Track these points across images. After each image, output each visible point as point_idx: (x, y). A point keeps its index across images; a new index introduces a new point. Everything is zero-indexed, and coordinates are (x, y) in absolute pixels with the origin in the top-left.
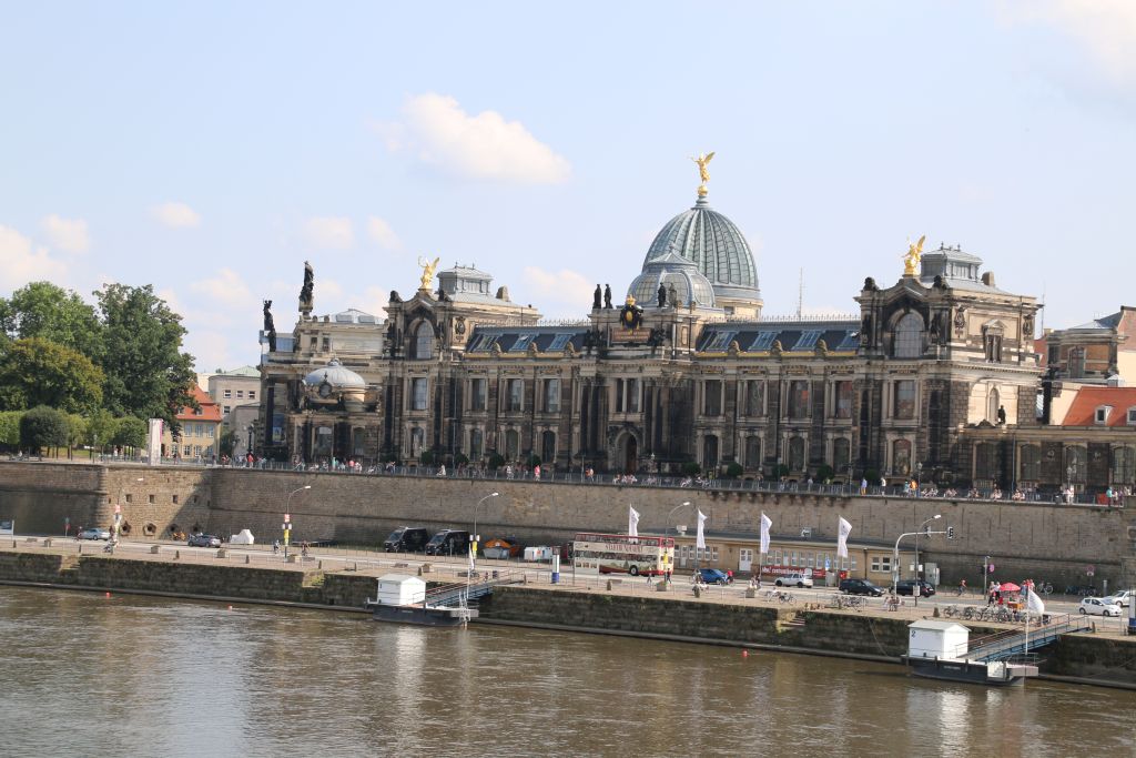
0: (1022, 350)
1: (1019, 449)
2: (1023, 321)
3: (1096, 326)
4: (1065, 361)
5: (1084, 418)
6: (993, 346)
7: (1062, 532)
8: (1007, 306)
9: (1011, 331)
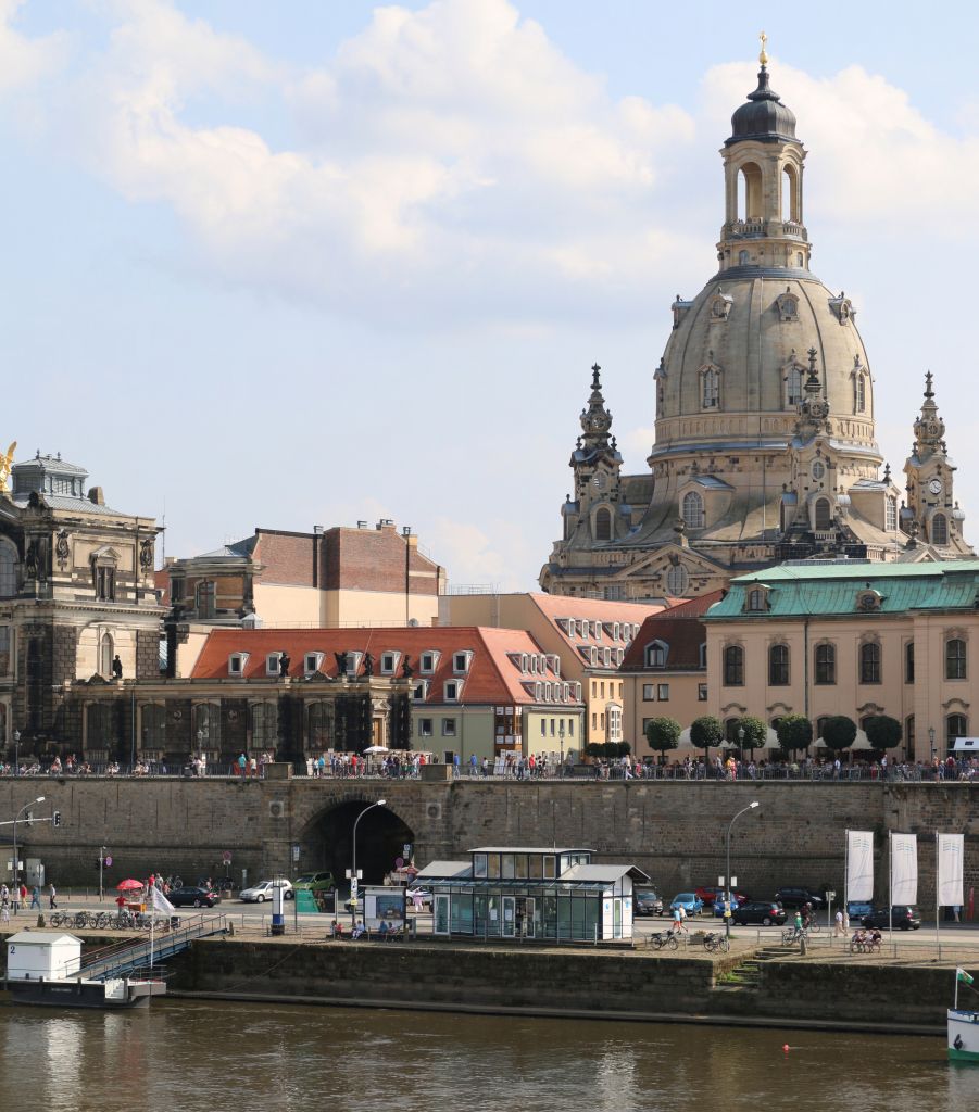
0: (139, 585)
1: (139, 710)
2: (140, 549)
3: (227, 553)
4: (192, 598)
5: (216, 669)
6: (104, 580)
7: (193, 812)
8: (121, 530)
9: (125, 562)
